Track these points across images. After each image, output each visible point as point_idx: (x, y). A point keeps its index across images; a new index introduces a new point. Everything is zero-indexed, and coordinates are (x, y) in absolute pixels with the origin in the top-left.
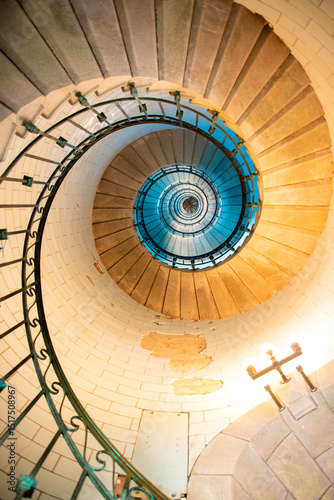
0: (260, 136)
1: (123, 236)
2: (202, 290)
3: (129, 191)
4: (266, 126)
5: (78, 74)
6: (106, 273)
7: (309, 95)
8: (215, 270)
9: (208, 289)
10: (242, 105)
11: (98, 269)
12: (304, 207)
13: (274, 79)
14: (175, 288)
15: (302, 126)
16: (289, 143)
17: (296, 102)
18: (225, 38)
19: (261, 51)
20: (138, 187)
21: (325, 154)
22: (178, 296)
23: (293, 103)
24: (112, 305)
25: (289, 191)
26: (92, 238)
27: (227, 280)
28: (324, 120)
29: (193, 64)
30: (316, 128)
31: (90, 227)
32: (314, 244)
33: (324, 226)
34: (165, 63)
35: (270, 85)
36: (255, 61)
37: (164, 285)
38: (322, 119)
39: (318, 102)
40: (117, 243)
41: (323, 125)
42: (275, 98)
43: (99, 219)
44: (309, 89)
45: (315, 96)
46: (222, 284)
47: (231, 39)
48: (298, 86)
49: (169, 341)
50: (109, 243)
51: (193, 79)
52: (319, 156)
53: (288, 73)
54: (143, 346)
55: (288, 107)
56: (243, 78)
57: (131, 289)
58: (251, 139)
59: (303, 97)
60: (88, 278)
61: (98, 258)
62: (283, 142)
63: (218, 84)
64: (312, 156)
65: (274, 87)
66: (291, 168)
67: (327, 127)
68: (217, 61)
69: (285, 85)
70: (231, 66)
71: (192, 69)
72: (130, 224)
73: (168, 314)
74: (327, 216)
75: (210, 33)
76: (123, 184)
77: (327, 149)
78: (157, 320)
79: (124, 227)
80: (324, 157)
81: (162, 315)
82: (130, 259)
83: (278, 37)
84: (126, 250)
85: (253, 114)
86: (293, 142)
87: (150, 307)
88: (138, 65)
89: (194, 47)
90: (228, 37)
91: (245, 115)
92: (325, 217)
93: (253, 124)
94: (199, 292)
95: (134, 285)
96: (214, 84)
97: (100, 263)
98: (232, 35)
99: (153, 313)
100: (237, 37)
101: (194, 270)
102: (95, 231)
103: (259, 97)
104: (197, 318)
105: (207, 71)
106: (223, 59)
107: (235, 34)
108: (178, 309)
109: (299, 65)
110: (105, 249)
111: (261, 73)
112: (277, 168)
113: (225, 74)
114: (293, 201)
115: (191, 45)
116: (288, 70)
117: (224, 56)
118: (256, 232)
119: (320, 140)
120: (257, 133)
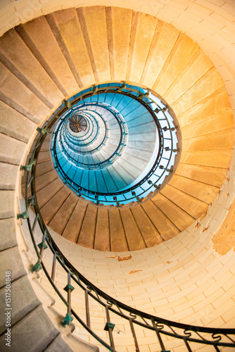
0: (97, 70)
1: (103, 220)
2: (194, 174)
3: (60, 193)
4: (92, 62)
5: (7, 210)
6: (132, 253)
7: (84, 13)
8: (183, 153)
9: (197, 167)
10: (69, 77)
11: (125, 259)
12: (171, 54)
13: (59, 39)
14: (179, 197)
15: (106, 30)
16: (114, 46)
17: (85, 27)
18: (12, 69)
19: (33, 41)
20: (60, 182)
21: (137, 19)
22: (189, 198)
23: (84, 29)
24: (168, 262)
25: (152, 62)
26: (90, 250)
27: (197, 147)
28: (108, 7)
29: (24, 108)
30: (113, 18)
31: (79, 247)
32: (207, 59)
33: (196, 44)
34: (16, 132)
35: (62, 44)
36: (40, 50)
37: (171, 204)
38: (108, 9)
39: (93, 8)
40: (107, 230)
41: (113, 11)
42: (74, 45)
43: (74, 235)
44: (79, 10)
45: (88, 8)
46: (199, 153)
47: (15, 65)
48: (74, 20)
49: (229, 228)
50: (103, 237)
51: (35, 113)
52: (136, 24)
53: (60, 25)
54: (223, 253)
55: (86, 36)
56: (48, 67)
57: (158, 237)
58: (97, 79)
59: (83, 19)
60: (132, 272)
61: (113, 254)
62: (110, 51)
63: (46, 92)
64: (133, 29)
65: (65, 42)
66: (134, 52)
67: (116, 8)
68: (27, 84)
69: (68, 31)
70: (35, 74)
71: (27, 110)
72: (94, 208)
73: (200, 215)
74: (188, 38)
75: (5, 81)
76: (51, 195)
77: (133, 14)
78: (202, 228)
79: (95, 215)
80: (139, 19)
81: (199, 220)
82: (129, 224)
83: (29, 23)
84: (118, 223)
85: (79, 70)
86: (114, 42)
87: (185, 227)
88: (12, 157)
89: (11, 100)
90: (13, 66)
91: (77, 77)
92: (189, 40)
93: (86, 73)
94: (194, 177)
95: (156, 233)
96: (44, 95)
97: (119, 254)
98: (12, 62)
99: (192, 228)
100: (15, 58)
101: (171, 171)
102: (85, 244)
103: (68, 59)
104: (217, 190)
105: (33, 98)
106: (28, 78)
107: (13, 59)
108: (200, 203)
109: (57, 12)
110: (107, 243)
111: (50, 50)
112: (129, 65)
113: (40, 82)
114: (162, 62)
115: (8, 102)
116: (57, 24)
117: (26, 76)
118: (169, 104)
119: (124, 19)
120: (94, 71)
